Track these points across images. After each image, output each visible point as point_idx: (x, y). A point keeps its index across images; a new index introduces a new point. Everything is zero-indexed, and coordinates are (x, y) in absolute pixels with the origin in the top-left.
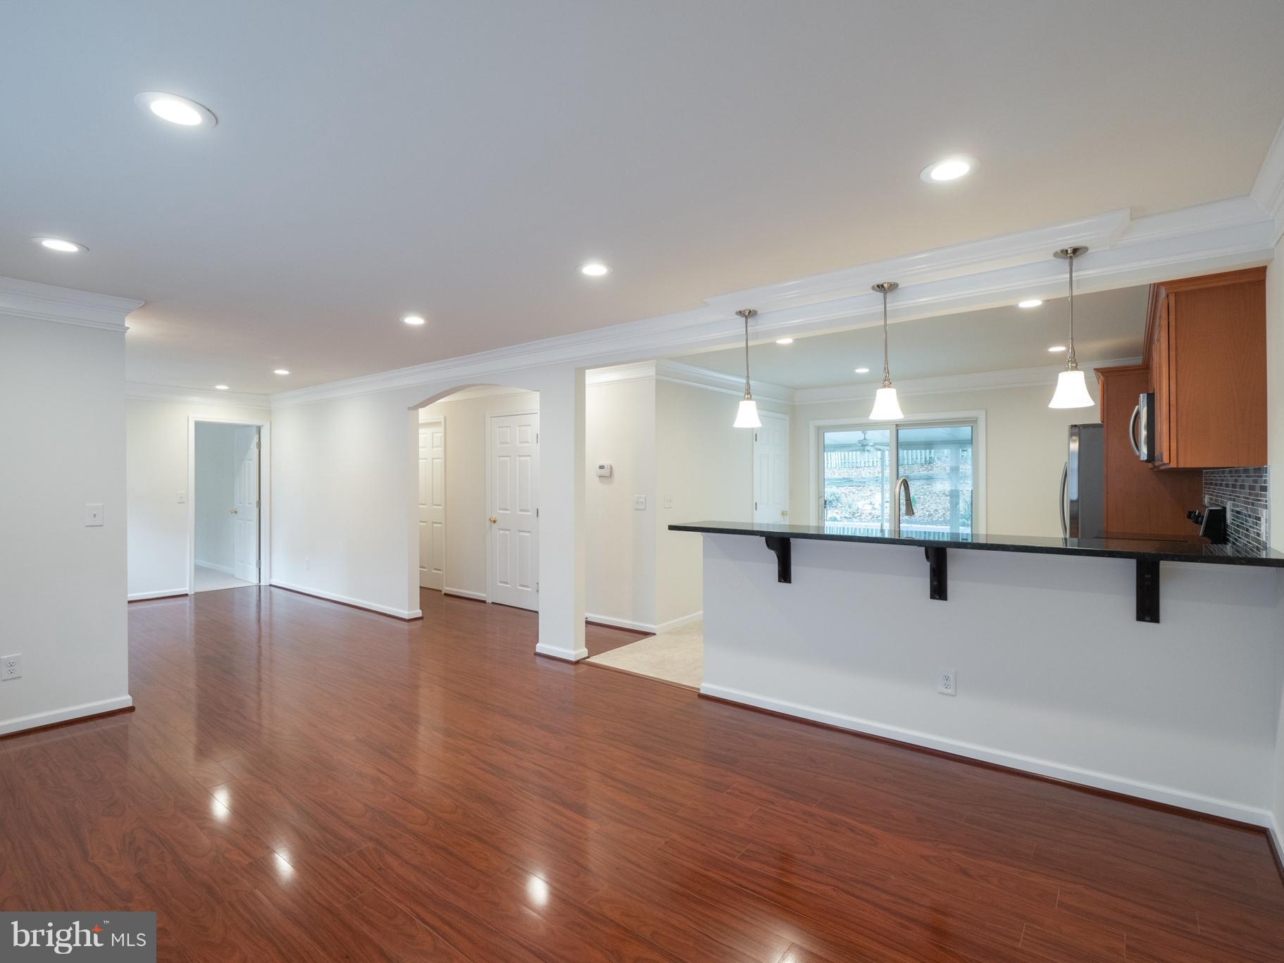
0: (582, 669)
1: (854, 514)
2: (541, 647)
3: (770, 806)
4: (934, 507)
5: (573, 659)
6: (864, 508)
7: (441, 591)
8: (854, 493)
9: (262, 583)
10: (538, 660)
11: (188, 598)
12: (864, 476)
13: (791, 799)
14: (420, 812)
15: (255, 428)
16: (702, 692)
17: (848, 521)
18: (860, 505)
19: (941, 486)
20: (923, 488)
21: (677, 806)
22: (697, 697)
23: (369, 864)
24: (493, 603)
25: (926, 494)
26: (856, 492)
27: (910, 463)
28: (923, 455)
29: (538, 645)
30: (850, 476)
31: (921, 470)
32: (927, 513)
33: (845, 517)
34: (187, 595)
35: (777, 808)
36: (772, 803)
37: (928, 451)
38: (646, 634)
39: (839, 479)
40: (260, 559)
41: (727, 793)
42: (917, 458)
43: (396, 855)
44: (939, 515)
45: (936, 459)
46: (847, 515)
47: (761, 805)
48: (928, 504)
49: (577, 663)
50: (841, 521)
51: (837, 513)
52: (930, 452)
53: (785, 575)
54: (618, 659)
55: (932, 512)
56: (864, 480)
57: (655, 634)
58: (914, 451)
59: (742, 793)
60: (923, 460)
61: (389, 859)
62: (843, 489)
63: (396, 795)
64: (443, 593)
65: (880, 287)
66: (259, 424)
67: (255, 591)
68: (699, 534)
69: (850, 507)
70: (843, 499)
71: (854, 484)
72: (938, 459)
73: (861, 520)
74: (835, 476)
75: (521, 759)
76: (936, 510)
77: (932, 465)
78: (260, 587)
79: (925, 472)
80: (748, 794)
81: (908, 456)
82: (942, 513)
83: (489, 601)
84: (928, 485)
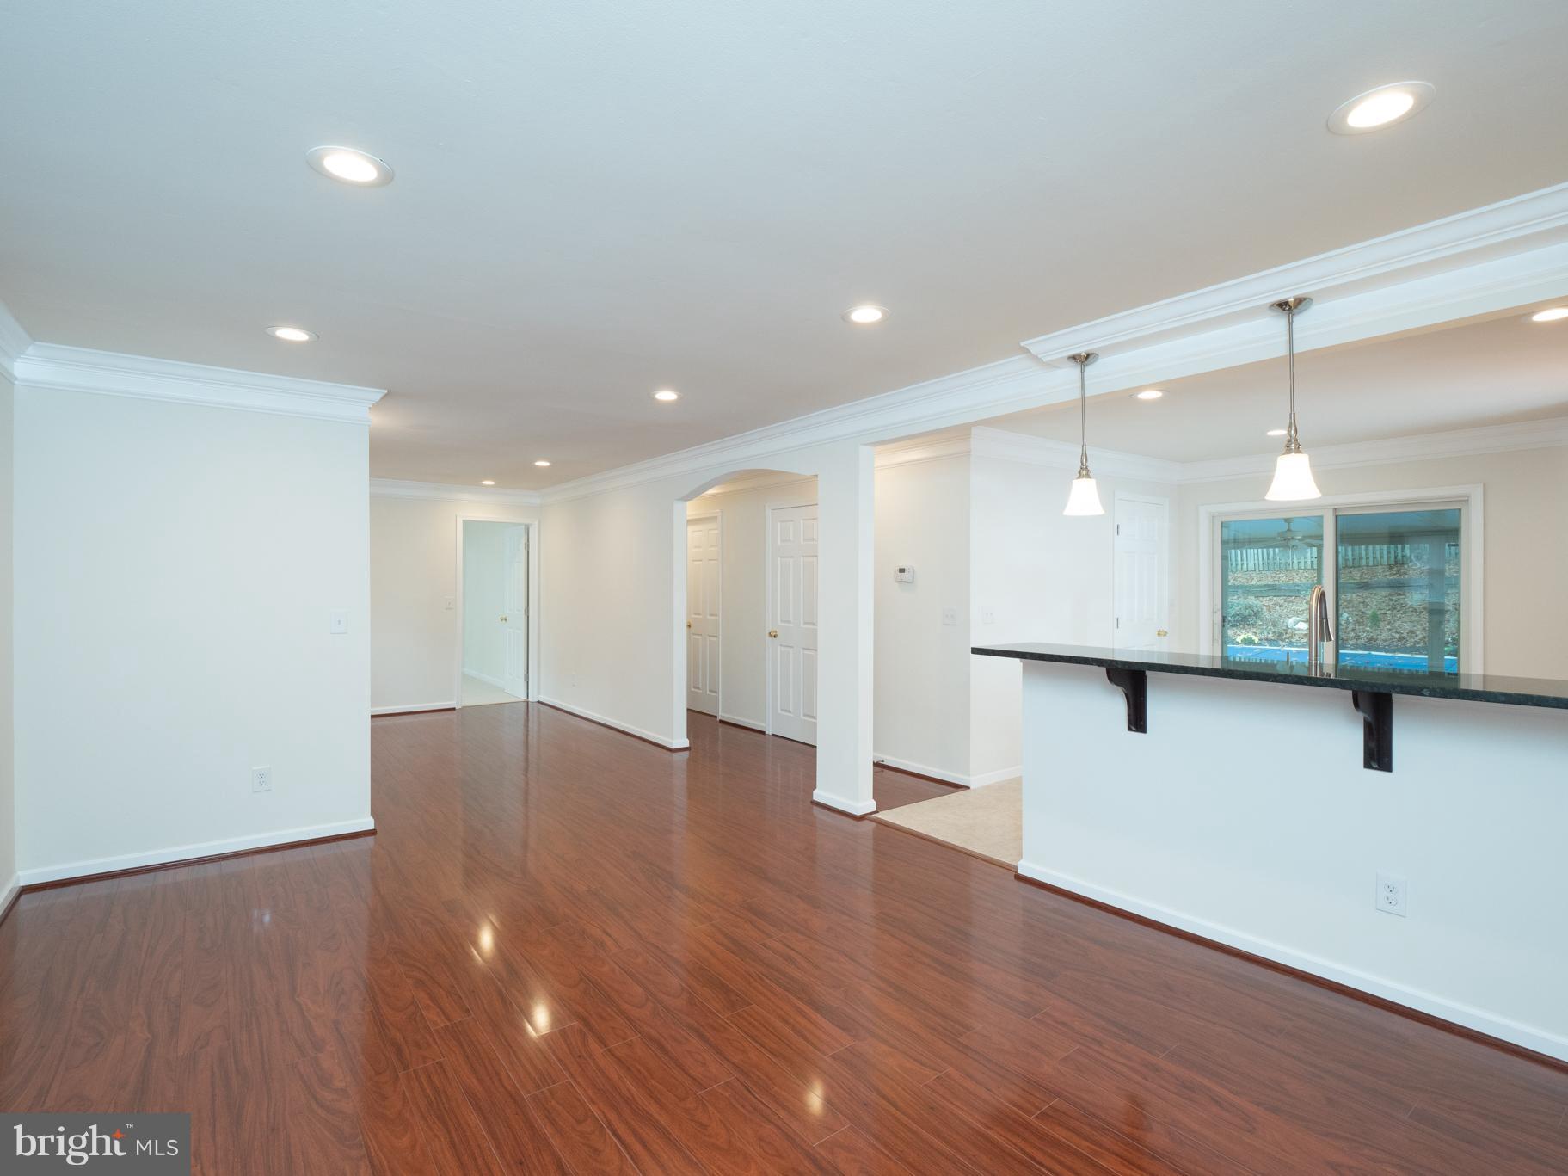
0: (868, 826)
1: (1280, 634)
2: (819, 795)
3: (1096, 1048)
4: (1407, 627)
5: (859, 813)
6: (1296, 627)
7: (716, 717)
8: (1281, 606)
9: (530, 700)
10: (816, 810)
11: (455, 712)
12: (1297, 582)
13: (1129, 1041)
14: (640, 990)
15: (523, 527)
16: (1021, 871)
17: (1270, 645)
18: (1291, 622)
19: (1420, 596)
20: (1392, 600)
21: (961, 1029)
22: (1013, 878)
23: (569, 1049)
24: (773, 735)
25: (1395, 609)
26: (1286, 604)
27: (1371, 564)
28: (1392, 552)
29: (815, 792)
30: (1277, 583)
31: (1388, 573)
32: (1397, 636)
33: (1267, 639)
34: (454, 709)
35: (1105, 1052)
36: (1100, 1043)
37: (1400, 547)
38: (958, 787)
39: (1260, 587)
40: (528, 672)
41: (1035, 1019)
42: (1382, 557)
43: (602, 1042)
44: (1417, 639)
45: (1413, 558)
46: (1270, 636)
47: (1081, 1044)
48: (1399, 622)
49: (862, 818)
50: (1260, 644)
51: (1255, 634)
52: (1403, 549)
53: (1137, 721)
54: (912, 817)
55: (1405, 635)
56: (1297, 588)
57: (968, 788)
58: (1378, 547)
59: (1056, 1022)
60: (1393, 558)
61: (593, 1045)
62: (1265, 601)
63: (617, 964)
64: (718, 719)
65: (1283, 305)
66: (527, 522)
67: (523, 708)
68: (1017, 660)
69: (1274, 626)
70: (1266, 614)
71: (1282, 594)
72: (1417, 557)
73: (1291, 644)
74: (1254, 583)
75: (771, 937)
76: (1412, 632)
77: (1406, 566)
78: (528, 702)
79: (1395, 577)
80: (1063, 1024)
81: (1367, 554)
82: (1421, 636)
83: (769, 731)
84: (1400, 594)
